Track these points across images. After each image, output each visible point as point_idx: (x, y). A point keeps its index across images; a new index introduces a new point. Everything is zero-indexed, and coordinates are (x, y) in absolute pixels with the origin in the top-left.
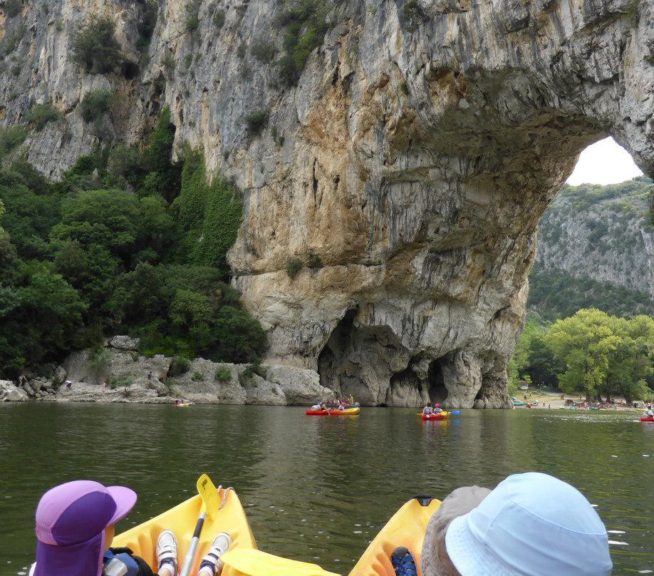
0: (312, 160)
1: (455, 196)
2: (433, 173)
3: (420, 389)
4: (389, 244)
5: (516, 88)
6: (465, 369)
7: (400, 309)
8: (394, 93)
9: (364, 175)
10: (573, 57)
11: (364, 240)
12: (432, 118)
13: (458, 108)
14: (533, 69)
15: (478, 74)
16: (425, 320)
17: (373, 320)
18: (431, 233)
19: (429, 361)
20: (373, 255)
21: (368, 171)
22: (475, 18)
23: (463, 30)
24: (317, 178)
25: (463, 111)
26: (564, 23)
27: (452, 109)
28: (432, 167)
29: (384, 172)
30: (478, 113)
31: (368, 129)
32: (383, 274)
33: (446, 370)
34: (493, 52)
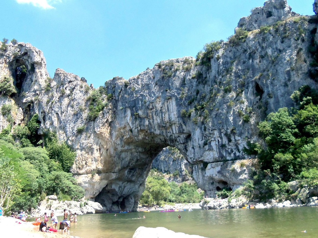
0: (99, 143)
1: (138, 156)
2: (133, 150)
3: (118, 206)
4: (120, 168)
5: (161, 138)
6: (131, 200)
7: (119, 184)
8: (127, 131)
9: (115, 149)
10: (175, 136)
11: (114, 166)
12: (138, 139)
13: (145, 139)
14: (165, 136)
15: (152, 134)
16: (125, 187)
17: (111, 187)
18: (130, 165)
19: (122, 198)
20: (115, 170)
21: (117, 149)
22: (153, 122)
23: (150, 123)
24: (100, 148)
25: (146, 139)
26: (173, 130)
27: (144, 139)
28: (133, 149)
29: (121, 149)
30: (150, 140)
31: (118, 138)
32: (118, 175)
33: (126, 200)
34: (157, 130)
